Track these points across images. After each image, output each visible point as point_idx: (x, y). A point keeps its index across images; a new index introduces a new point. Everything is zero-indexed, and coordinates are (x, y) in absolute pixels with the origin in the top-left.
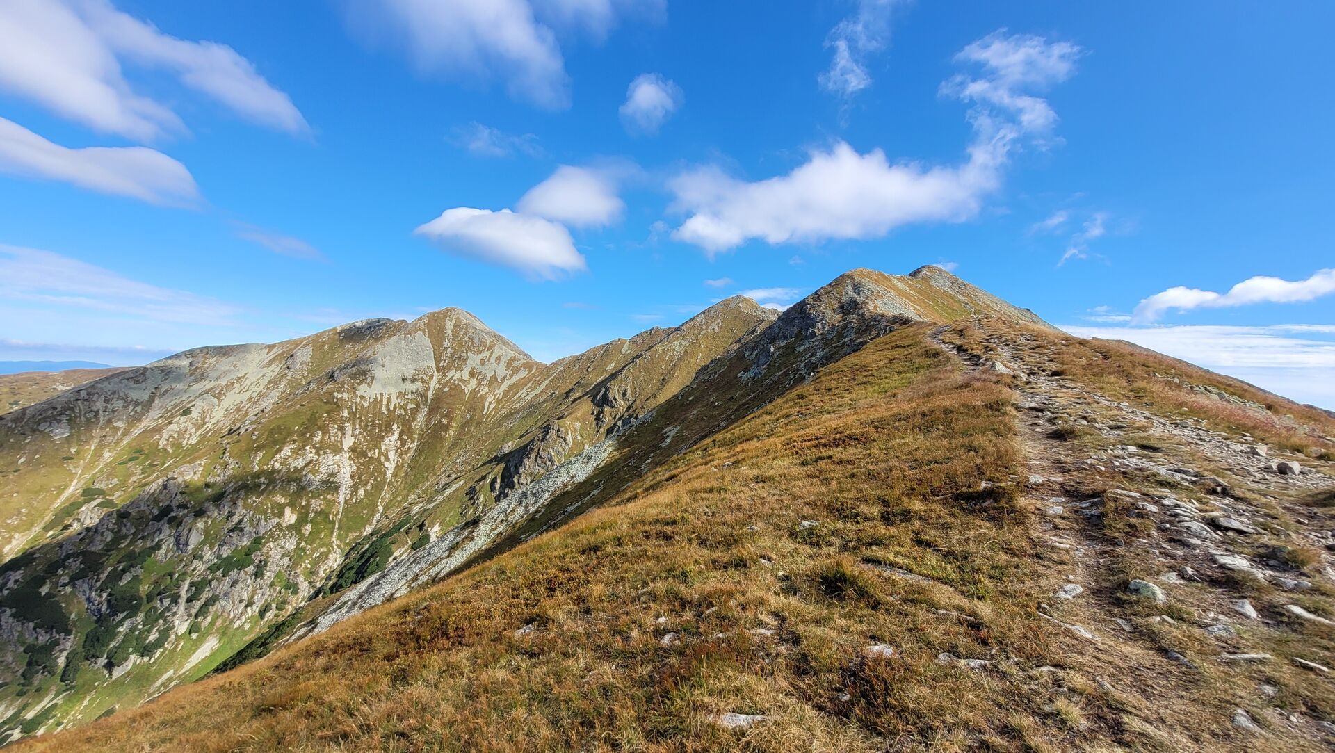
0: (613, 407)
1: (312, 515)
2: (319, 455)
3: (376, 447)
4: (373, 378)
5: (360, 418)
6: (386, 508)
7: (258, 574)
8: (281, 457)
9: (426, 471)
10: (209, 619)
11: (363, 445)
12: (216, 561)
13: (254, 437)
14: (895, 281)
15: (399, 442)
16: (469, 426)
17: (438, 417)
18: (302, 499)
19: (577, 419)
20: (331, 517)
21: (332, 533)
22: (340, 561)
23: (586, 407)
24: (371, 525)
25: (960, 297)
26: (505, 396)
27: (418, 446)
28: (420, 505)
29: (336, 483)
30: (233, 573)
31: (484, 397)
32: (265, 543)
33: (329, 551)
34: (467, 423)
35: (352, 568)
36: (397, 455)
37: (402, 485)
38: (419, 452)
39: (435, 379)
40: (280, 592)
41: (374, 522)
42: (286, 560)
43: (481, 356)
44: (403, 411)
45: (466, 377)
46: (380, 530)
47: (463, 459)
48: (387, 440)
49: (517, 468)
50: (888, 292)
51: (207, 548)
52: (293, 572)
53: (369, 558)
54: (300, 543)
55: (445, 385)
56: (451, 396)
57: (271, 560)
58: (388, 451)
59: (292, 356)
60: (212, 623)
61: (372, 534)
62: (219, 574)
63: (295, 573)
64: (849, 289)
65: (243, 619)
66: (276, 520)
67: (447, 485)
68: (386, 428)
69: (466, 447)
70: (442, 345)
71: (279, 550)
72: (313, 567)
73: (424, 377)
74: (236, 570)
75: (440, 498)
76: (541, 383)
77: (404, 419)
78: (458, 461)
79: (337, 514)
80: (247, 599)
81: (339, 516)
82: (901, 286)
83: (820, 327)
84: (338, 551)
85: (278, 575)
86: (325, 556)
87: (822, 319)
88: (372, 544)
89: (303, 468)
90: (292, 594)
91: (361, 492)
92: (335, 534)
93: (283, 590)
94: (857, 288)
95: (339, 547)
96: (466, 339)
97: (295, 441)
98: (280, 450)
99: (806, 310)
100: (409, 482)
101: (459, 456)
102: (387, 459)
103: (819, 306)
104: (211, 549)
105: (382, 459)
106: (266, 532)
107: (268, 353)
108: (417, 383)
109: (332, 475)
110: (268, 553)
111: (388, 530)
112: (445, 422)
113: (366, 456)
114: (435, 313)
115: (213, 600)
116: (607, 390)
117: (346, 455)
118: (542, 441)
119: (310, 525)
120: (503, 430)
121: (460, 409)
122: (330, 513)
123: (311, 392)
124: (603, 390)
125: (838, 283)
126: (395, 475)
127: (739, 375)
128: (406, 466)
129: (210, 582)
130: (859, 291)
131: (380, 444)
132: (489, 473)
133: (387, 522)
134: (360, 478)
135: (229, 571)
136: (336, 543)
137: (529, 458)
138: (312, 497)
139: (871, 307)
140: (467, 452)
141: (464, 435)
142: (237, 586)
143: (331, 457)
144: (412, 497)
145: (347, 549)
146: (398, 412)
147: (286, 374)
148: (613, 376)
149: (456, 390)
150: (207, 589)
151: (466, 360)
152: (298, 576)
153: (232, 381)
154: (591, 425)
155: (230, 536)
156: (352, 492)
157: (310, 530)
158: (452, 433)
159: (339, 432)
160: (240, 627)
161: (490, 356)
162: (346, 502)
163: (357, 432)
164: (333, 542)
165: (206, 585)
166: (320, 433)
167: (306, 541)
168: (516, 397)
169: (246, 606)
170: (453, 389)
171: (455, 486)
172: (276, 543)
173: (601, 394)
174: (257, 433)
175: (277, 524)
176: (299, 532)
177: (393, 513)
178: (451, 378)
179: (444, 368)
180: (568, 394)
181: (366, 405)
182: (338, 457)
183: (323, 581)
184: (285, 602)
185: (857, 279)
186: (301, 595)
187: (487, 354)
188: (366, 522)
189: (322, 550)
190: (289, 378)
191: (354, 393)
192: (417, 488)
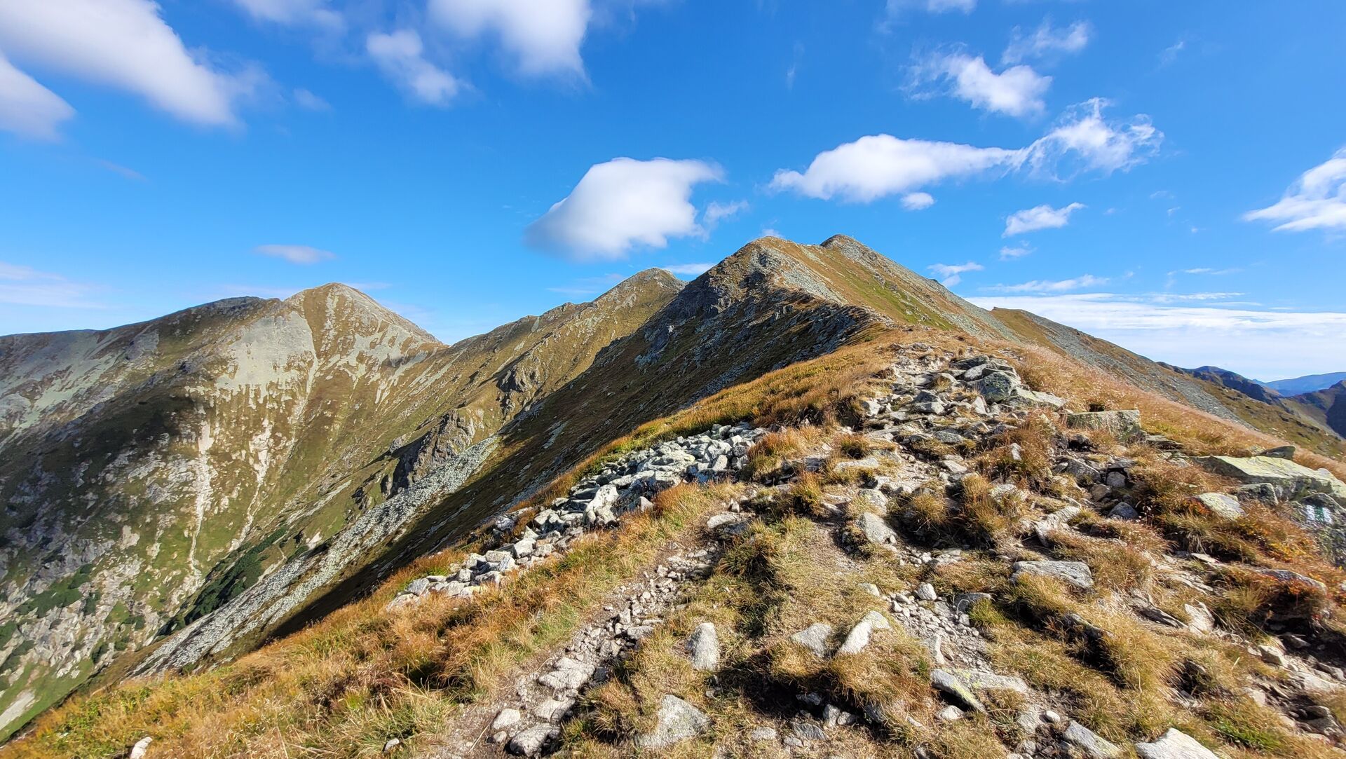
0: (521, 391)
1: (160, 533)
2: (167, 462)
3: (242, 447)
4: (236, 367)
5: (221, 414)
6: (258, 517)
7: (88, 609)
8: (115, 467)
9: (307, 472)
10: (20, 671)
11: (226, 447)
12: (27, 599)
13: (77, 445)
14: (805, 251)
15: (272, 440)
16: (358, 418)
17: (319, 410)
18: (146, 515)
19: (480, 406)
20: (186, 533)
21: (188, 551)
22: (199, 584)
23: (491, 393)
24: (238, 539)
25: (871, 268)
26: (400, 381)
27: (296, 443)
28: (298, 512)
29: (191, 492)
30: (52, 613)
31: (375, 385)
32: (96, 572)
33: (184, 574)
34: (356, 415)
35: (213, 592)
36: (270, 455)
37: (278, 490)
38: (298, 450)
39: (316, 366)
40: (119, 629)
41: (243, 535)
42: (126, 590)
43: (371, 338)
44: (275, 404)
45: (354, 362)
46: (249, 544)
47: (352, 455)
48: (256, 439)
49: (411, 463)
50: (797, 263)
51: (13, 584)
52: (136, 603)
53: (236, 577)
54: (146, 567)
55: (328, 372)
56: (335, 384)
57: (105, 591)
58: (257, 451)
59: (132, 343)
60: (25, 676)
61: (239, 550)
62: (32, 615)
63: (139, 604)
64: (754, 259)
65: (70, 666)
66: (111, 543)
67: (333, 486)
68: (254, 425)
69: (355, 442)
70: (323, 327)
71: (116, 578)
72: (163, 594)
73: (302, 364)
74: (56, 608)
75: (322, 503)
76: (442, 367)
77: (278, 413)
78: (345, 458)
79: (194, 529)
80: (73, 641)
81: (197, 532)
82: (811, 256)
83: (723, 303)
84: (197, 572)
85: (116, 608)
86: (179, 581)
87: (725, 294)
88: (239, 561)
89: (145, 479)
90: (137, 628)
91: (225, 501)
92: (192, 553)
93: (123, 626)
94: (763, 259)
95: (196, 567)
96: (353, 319)
97: (133, 447)
98: (113, 458)
99: (708, 283)
100: (285, 485)
101: (347, 452)
102: (257, 461)
103: (722, 279)
104: (20, 585)
105: (251, 461)
106: (97, 559)
107: (98, 342)
108: (292, 371)
109: (186, 483)
110: (100, 583)
111: (259, 543)
112: (329, 415)
113: (230, 459)
114: (313, 290)
115: (27, 646)
116: (513, 372)
117: (204, 459)
118: (440, 432)
119: (157, 545)
120: (398, 420)
121: (347, 400)
122: (184, 528)
123: (155, 386)
124: (509, 373)
125: (742, 254)
126: (268, 478)
127: (636, 360)
128: (282, 467)
129: (19, 626)
130: (765, 262)
131: (248, 444)
132: (379, 472)
133: (258, 534)
134: (223, 484)
135: (46, 610)
136: (192, 561)
137: (425, 452)
138: (160, 512)
139: (776, 280)
140: (356, 447)
141: (353, 428)
142: (58, 627)
143: (183, 463)
144: (290, 503)
145: (209, 569)
146: (269, 406)
147: (124, 366)
148: (522, 357)
149: (341, 377)
150: (15, 635)
151: (353, 343)
152: (143, 607)
153: (50, 376)
154: (496, 412)
155: (46, 568)
156: (213, 502)
157: (158, 550)
158: (337, 427)
159: (193, 433)
160: (65, 676)
161: (382, 339)
162: (205, 514)
163: (217, 432)
164: (190, 562)
165: (14, 631)
166: (167, 435)
167: (152, 565)
168: (414, 383)
169: (73, 650)
170: (338, 376)
171: (341, 487)
172: (111, 570)
173: (507, 377)
174: (79, 439)
175: (113, 547)
176: (143, 554)
177: (265, 523)
178: (335, 365)
179: (326, 353)
180: (472, 378)
181: (228, 399)
182: (192, 462)
183: (178, 610)
184: (127, 640)
185: (763, 248)
186: (148, 628)
187: (378, 335)
188: (233, 534)
189: (174, 573)
190: (129, 370)
191: (212, 385)
192: (296, 492)
